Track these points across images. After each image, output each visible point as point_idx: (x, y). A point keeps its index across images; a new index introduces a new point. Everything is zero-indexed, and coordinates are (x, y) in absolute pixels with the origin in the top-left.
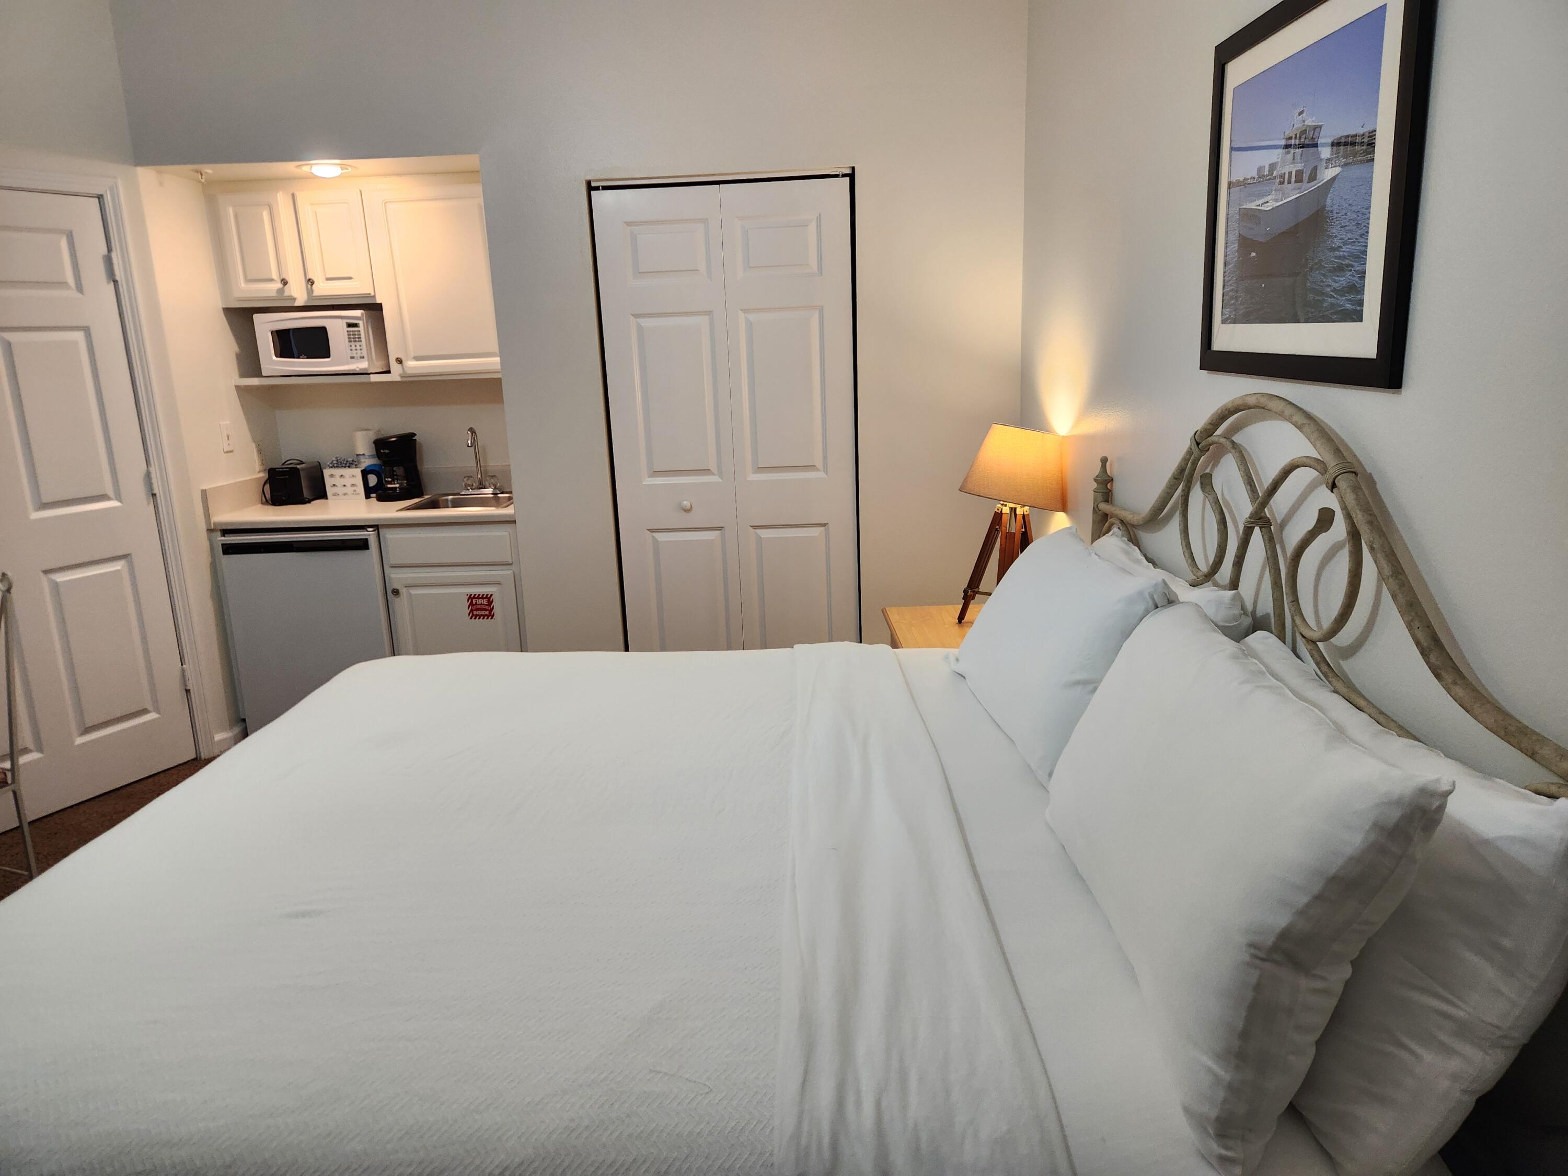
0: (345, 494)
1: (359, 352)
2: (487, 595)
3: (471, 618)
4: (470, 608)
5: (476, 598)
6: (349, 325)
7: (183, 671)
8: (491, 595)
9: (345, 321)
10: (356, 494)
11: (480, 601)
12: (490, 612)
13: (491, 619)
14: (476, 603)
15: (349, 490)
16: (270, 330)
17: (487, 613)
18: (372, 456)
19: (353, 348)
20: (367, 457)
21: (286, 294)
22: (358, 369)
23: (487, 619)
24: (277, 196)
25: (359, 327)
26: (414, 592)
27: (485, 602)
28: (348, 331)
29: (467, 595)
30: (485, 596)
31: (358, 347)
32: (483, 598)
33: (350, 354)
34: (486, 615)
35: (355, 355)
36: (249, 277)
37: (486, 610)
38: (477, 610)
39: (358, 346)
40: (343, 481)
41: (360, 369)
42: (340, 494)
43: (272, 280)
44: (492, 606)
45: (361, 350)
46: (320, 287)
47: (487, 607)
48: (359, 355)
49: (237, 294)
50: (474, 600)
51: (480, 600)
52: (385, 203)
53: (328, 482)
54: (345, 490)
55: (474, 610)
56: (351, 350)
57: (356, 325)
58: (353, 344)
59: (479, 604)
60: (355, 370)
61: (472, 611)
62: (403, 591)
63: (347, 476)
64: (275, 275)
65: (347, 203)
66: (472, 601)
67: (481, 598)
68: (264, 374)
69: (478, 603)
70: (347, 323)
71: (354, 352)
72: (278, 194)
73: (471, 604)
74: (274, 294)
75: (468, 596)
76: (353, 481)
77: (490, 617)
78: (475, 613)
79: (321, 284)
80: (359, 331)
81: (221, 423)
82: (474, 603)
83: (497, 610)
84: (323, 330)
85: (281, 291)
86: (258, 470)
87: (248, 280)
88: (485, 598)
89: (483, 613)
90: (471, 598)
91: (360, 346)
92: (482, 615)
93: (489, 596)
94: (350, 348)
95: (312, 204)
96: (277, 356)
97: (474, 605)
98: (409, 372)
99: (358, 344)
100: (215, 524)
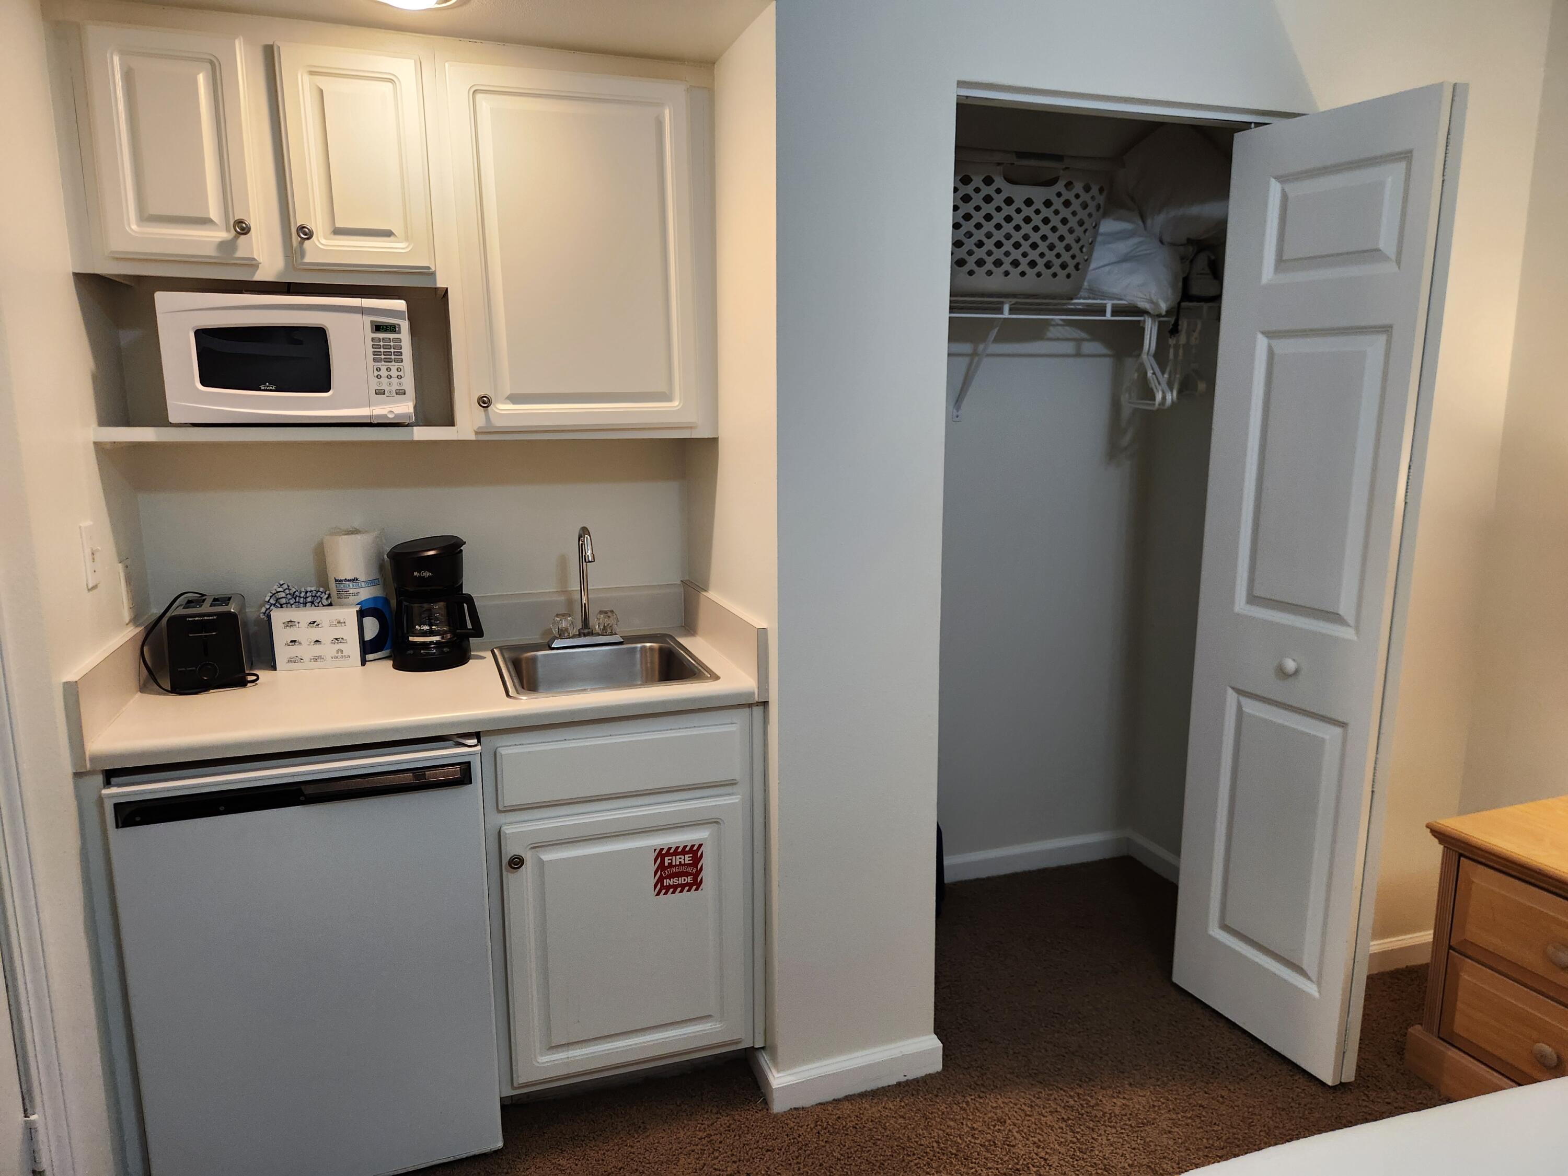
0: (316, 659)
1: (395, 381)
2: (693, 846)
3: (658, 894)
4: (659, 873)
5: (672, 855)
6: (378, 328)
7: (30, 1131)
8: (700, 845)
9: (368, 319)
10: (342, 657)
11: (676, 860)
12: (695, 879)
13: (697, 889)
14: (670, 864)
15: (327, 649)
16: (193, 328)
17: (689, 879)
18: (372, 583)
19: (384, 373)
20: (363, 584)
21: (241, 253)
22: (391, 416)
23: (689, 890)
24: (234, 43)
25: (399, 332)
26: (548, 856)
27: (688, 859)
28: (373, 339)
29: (655, 850)
30: (687, 849)
31: (394, 373)
32: (684, 852)
33: (374, 384)
34: (687, 884)
35: (387, 388)
36: (153, 210)
37: (687, 874)
38: (670, 877)
39: (394, 369)
40: (315, 633)
41: (397, 416)
42: (306, 658)
43: (205, 221)
44: (699, 867)
45: (399, 377)
46: (321, 246)
47: (689, 869)
48: (395, 387)
49: (118, 245)
50: (666, 859)
51: (678, 857)
52: (474, 91)
53: (280, 636)
54: (317, 650)
55: (666, 878)
56: (379, 377)
57: (392, 328)
58: (383, 366)
59: (676, 865)
60: (385, 416)
61: (661, 880)
62: (528, 857)
63: (325, 624)
64: (214, 213)
65: (391, 81)
66: (663, 861)
67: (679, 854)
68: (172, 419)
69: (674, 864)
70: (372, 322)
71: (384, 381)
72: (237, 42)
73: (661, 867)
74: (211, 252)
75: (657, 851)
76: (338, 632)
77: (694, 887)
78: (667, 882)
79: (323, 241)
80: (400, 340)
81: (81, 525)
82: (666, 864)
83: (708, 874)
84: (318, 335)
85: (227, 247)
86: (127, 620)
87: (146, 218)
88: (688, 853)
89: (681, 880)
90: (661, 854)
91: (399, 370)
92: (679, 885)
93: (695, 848)
94: (377, 373)
95: (312, 73)
96: (204, 382)
97: (667, 867)
98: (498, 423)
99: (394, 366)
100: (94, 759)
